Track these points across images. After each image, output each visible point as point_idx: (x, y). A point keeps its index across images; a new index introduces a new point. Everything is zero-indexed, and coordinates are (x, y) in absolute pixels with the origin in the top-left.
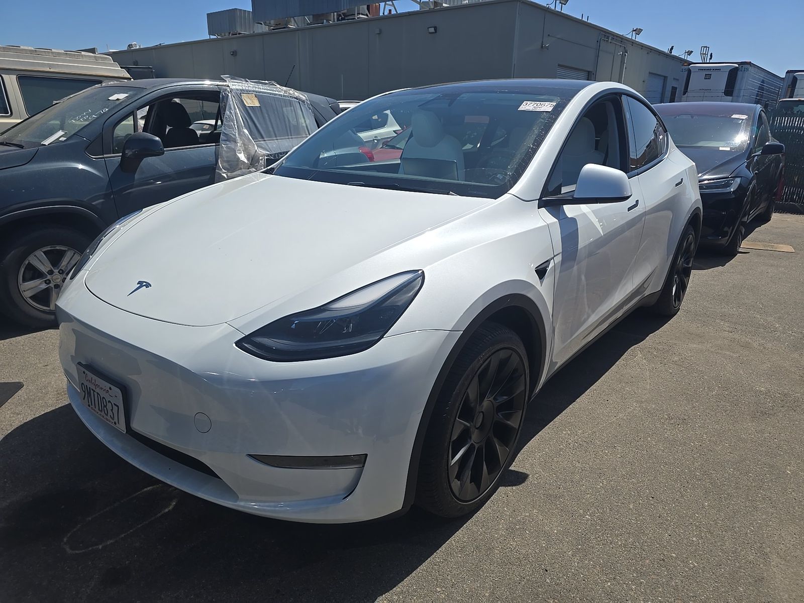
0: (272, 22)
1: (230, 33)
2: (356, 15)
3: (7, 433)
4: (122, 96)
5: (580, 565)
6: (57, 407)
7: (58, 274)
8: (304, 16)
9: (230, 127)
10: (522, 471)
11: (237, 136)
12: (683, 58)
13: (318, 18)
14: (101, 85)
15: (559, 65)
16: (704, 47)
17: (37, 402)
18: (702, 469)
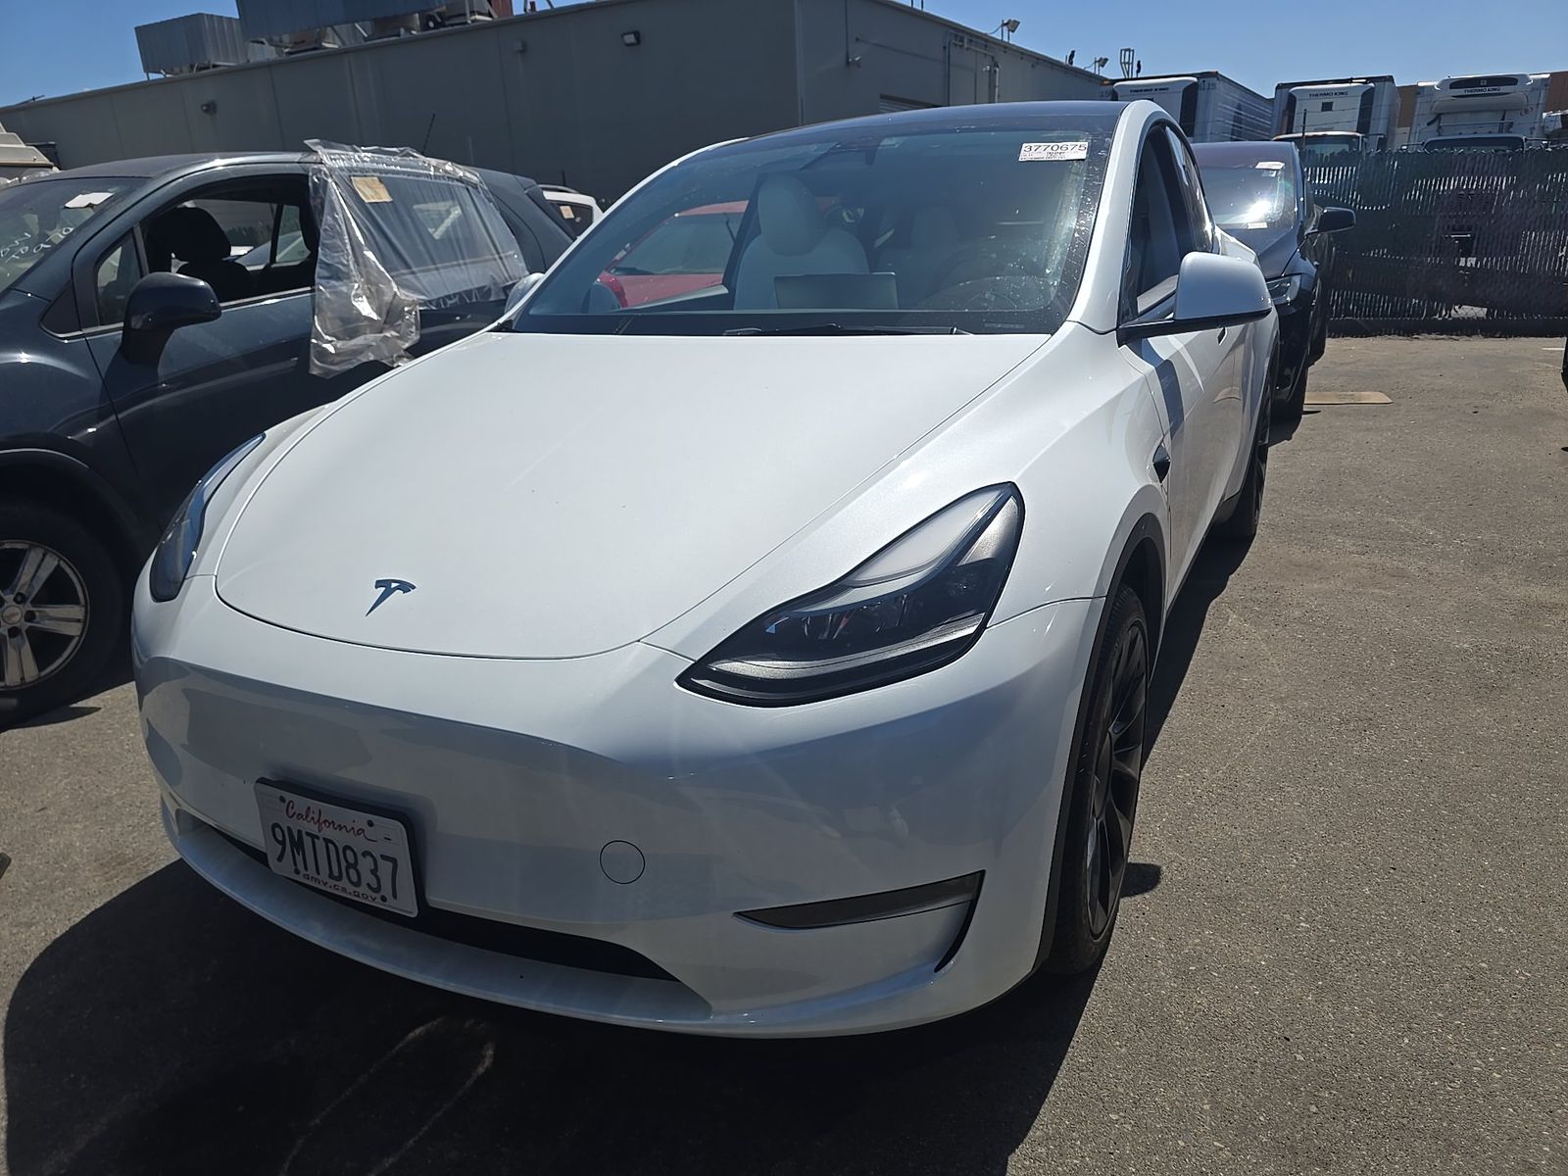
0: (286, 38)
1: (192, 67)
2: (468, 15)
3: (23, 971)
4: (98, 198)
5: (1339, 1016)
6: (115, 895)
7: (14, 604)
8: (353, 22)
9: (334, 249)
10: (1143, 862)
11: (352, 267)
12: (1093, 72)
13: (386, 24)
14: (20, 180)
15: (883, 97)
16: (1126, 50)
17: (62, 893)
18: (1447, 802)
